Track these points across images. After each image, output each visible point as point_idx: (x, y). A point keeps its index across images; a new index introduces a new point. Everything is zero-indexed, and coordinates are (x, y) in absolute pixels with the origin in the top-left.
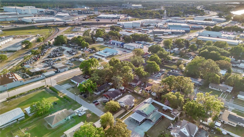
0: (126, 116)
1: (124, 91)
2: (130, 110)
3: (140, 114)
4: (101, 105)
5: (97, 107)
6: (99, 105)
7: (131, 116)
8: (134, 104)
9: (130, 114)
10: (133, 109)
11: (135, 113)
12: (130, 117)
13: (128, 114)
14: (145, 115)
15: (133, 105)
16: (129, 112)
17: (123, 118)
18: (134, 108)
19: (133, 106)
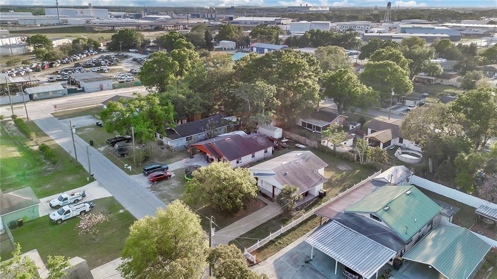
0: (283, 235)
1: (281, 144)
2: (307, 210)
3: (360, 230)
4: (175, 183)
5: (153, 189)
6: (168, 184)
7: (312, 239)
8: (324, 188)
9: (304, 228)
10: (320, 207)
11: (333, 225)
12: (305, 245)
13: (293, 229)
14: (391, 241)
15: (319, 188)
16: (300, 220)
17: (266, 246)
18: (323, 204)
19: (322, 196)
